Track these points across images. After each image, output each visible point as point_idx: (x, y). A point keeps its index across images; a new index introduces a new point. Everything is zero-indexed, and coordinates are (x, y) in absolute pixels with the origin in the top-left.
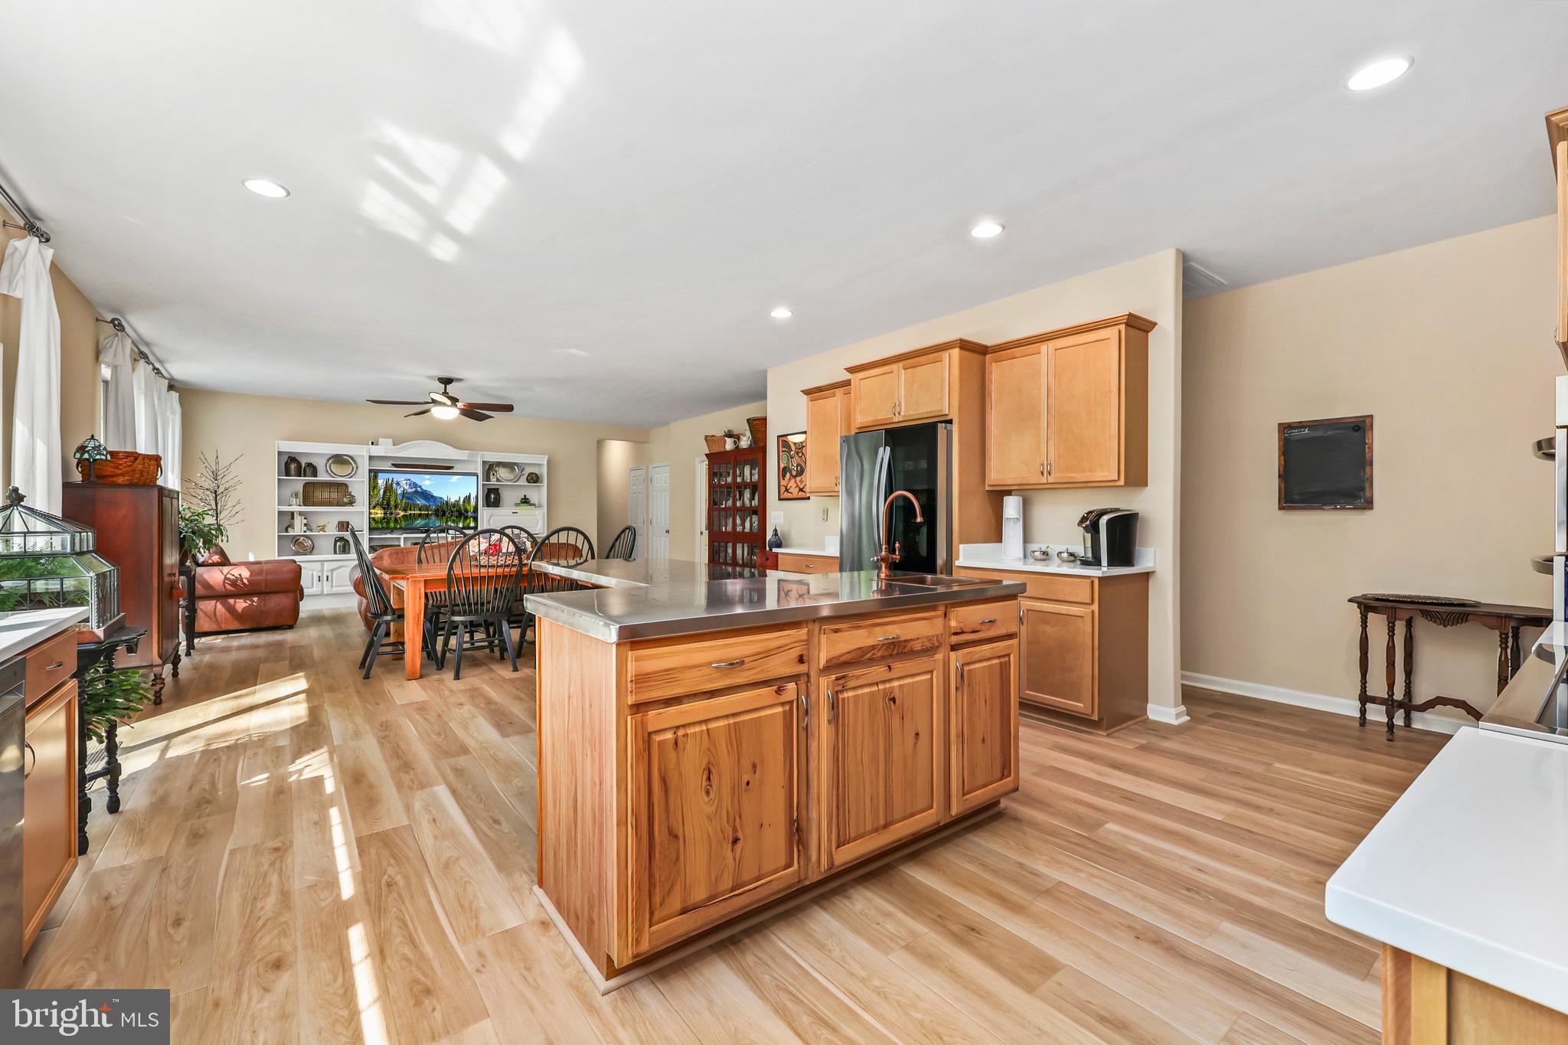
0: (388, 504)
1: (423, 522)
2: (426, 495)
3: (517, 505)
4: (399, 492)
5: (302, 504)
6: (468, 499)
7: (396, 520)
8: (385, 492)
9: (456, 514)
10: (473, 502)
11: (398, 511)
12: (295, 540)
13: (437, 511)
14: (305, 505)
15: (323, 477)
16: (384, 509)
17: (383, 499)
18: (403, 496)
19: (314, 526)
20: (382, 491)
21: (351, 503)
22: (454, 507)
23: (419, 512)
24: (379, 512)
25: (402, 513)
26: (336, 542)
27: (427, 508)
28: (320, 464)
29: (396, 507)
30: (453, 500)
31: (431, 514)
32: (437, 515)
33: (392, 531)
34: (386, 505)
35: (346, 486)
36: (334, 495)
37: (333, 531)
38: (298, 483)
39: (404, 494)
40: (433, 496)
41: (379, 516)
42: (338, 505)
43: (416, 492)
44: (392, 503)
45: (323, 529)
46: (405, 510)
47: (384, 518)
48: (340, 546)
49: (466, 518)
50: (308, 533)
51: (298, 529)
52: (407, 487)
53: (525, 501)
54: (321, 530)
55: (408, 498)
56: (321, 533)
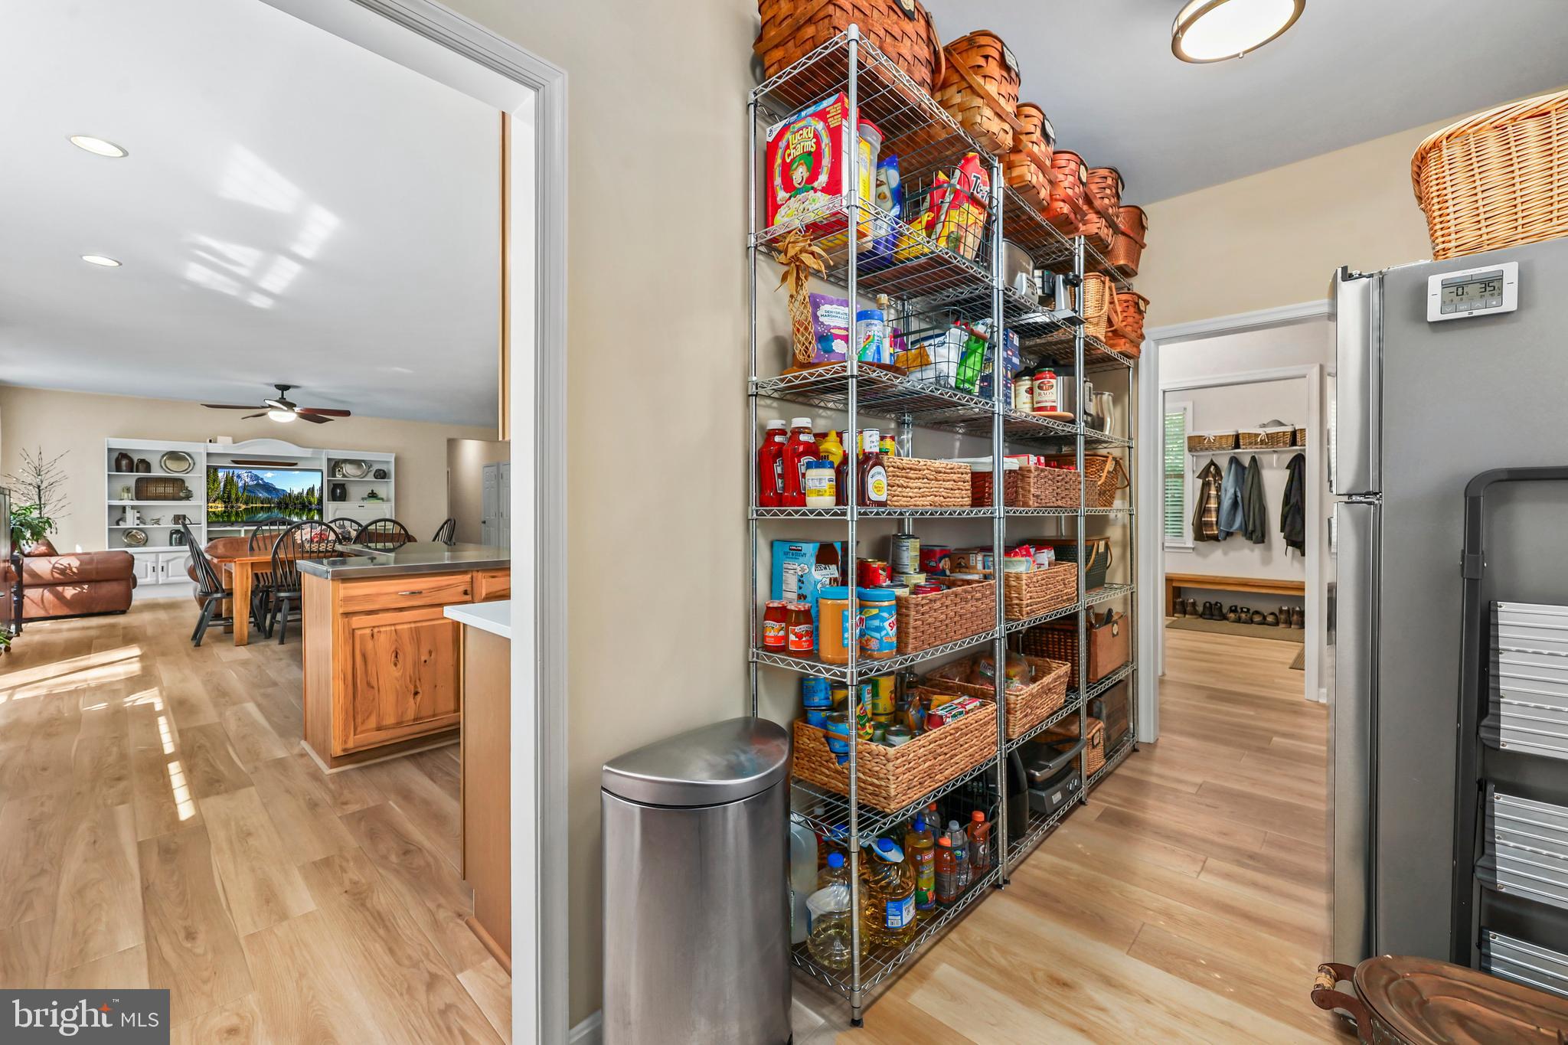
0: (229, 497)
1: (265, 516)
2: (268, 488)
3: (363, 499)
4: (240, 485)
5: (134, 498)
6: (311, 491)
7: (237, 514)
8: (225, 486)
9: (299, 506)
10: (317, 494)
11: (239, 504)
12: (127, 533)
13: (279, 503)
14: (138, 499)
15: (157, 472)
16: (225, 502)
17: (224, 493)
18: (244, 489)
19: (148, 520)
20: (222, 484)
21: (188, 497)
22: (297, 499)
23: (261, 505)
24: (220, 505)
25: (244, 507)
26: (172, 534)
27: (269, 501)
28: (154, 461)
29: (237, 500)
30: (296, 493)
31: (274, 507)
32: (280, 508)
33: (232, 524)
34: (226, 499)
35: (182, 481)
36: (170, 490)
37: (168, 524)
38: (130, 479)
39: (245, 487)
40: (275, 489)
41: (219, 509)
42: (174, 499)
43: (258, 485)
44: (233, 496)
45: (157, 522)
46: (246, 503)
47: (225, 512)
48: (176, 539)
49: (310, 510)
50: (141, 526)
51: (131, 521)
52: (248, 480)
53: (373, 495)
54: (156, 523)
55: (249, 491)
56: (155, 526)
